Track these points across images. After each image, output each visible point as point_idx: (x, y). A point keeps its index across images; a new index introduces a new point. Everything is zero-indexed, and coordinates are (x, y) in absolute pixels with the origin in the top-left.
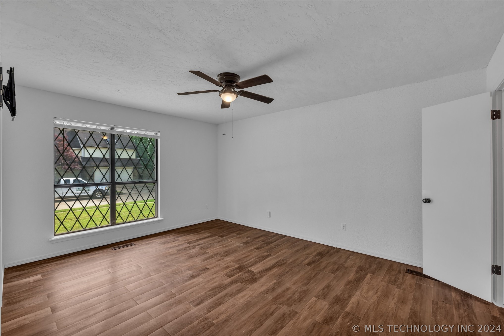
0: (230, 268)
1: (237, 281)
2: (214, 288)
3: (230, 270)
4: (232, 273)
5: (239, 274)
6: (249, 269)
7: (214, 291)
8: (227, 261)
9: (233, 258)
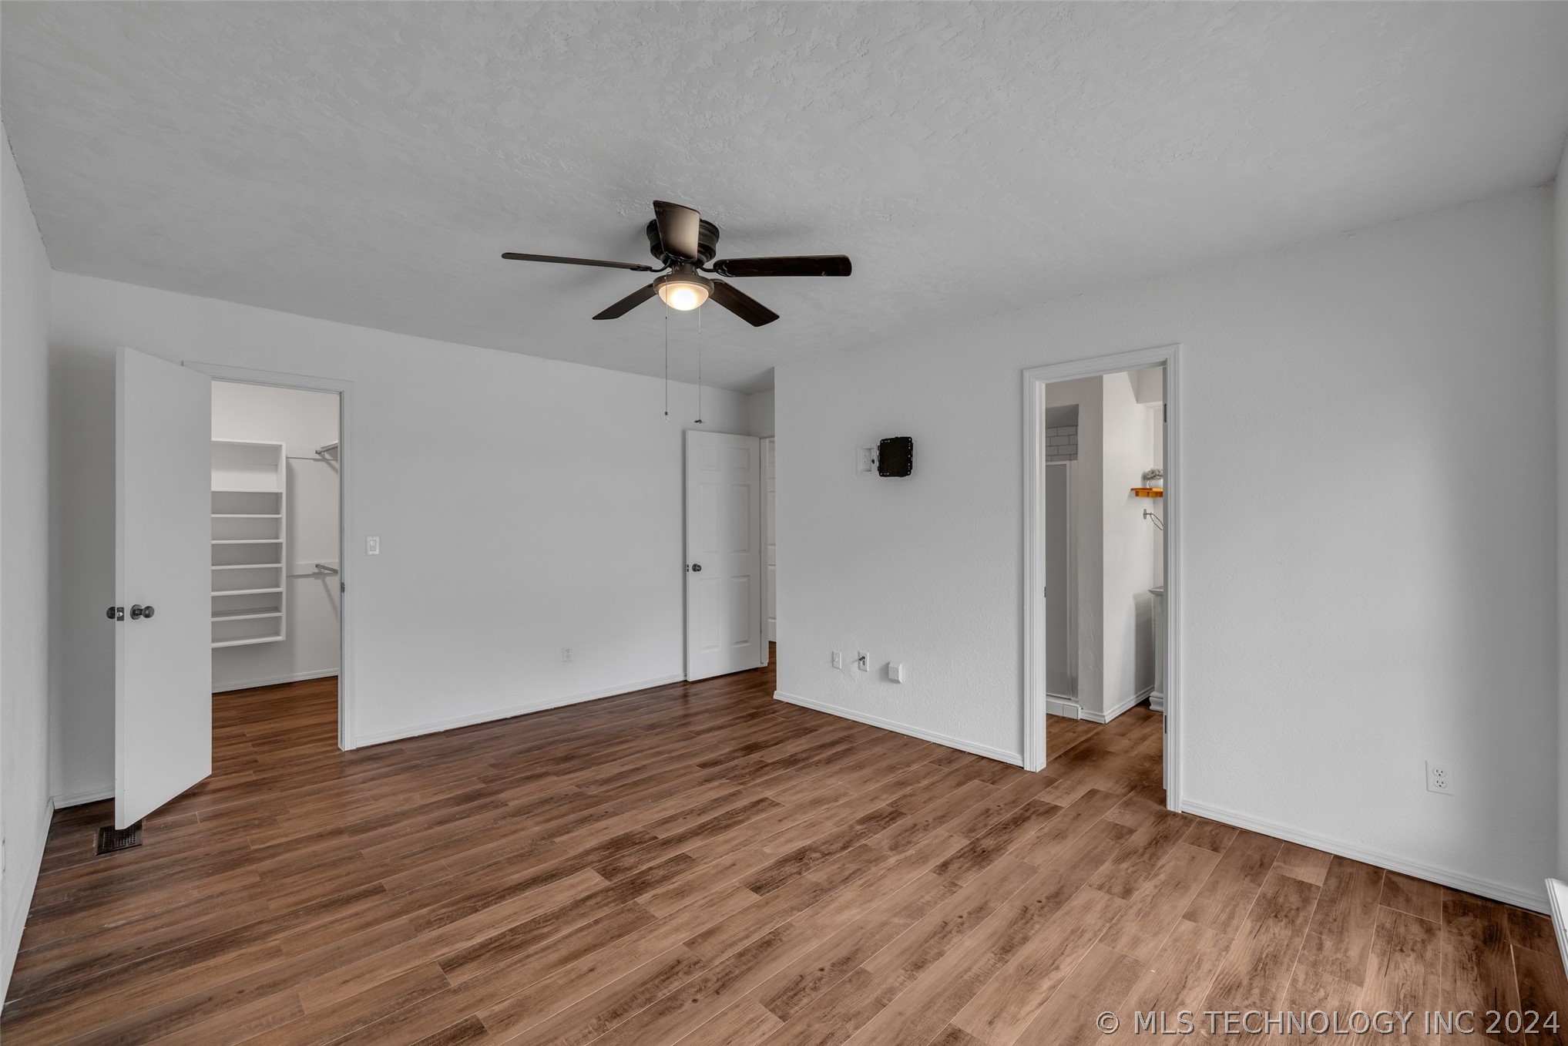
0: (674, 890)
1: (665, 844)
2: (728, 827)
3: (674, 880)
4: (673, 869)
5: (651, 864)
6: (607, 883)
7: (729, 822)
8: (677, 929)
9: (643, 945)
